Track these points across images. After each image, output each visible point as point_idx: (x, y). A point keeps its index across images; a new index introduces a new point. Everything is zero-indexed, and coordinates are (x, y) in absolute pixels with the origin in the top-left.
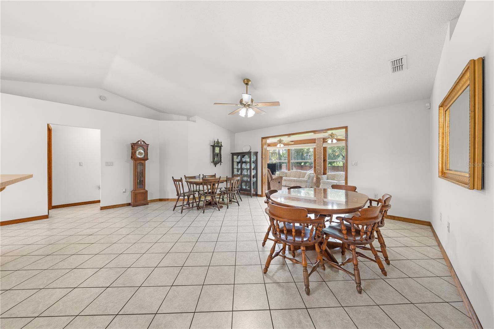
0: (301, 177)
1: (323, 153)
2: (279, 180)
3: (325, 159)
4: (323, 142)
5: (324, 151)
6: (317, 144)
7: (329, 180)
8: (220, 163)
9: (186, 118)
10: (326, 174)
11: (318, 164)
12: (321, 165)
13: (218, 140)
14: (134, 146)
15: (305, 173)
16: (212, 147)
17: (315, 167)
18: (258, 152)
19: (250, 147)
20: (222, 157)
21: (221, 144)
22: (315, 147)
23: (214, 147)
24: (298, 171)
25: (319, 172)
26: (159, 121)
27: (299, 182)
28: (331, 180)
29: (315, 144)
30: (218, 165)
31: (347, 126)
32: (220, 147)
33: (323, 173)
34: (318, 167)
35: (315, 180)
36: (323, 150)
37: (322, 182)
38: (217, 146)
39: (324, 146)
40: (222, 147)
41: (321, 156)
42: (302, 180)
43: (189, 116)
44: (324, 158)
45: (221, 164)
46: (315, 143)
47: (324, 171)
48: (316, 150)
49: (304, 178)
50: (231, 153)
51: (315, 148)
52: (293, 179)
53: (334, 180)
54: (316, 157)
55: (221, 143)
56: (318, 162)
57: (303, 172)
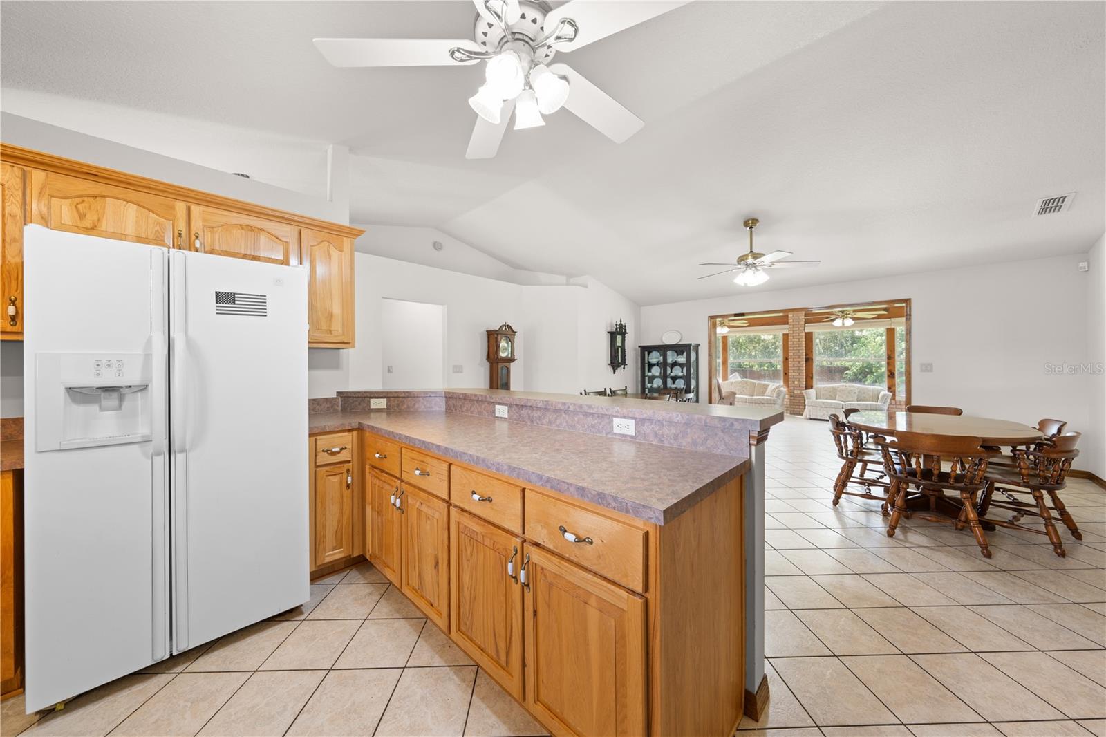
0: (755, 393)
1: (806, 344)
2: (731, 400)
3: (807, 357)
4: (805, 323)
5: (805, 341)
6: (791, 326)
7: (820, 399)
8: (623, 366)
9: (563, 279)
10: (812, 387)
11: (794, 366)
12: (801, 368)
13: (621, 321)
14: (493, 337)
15: (764, 385)
16: (609, 335)
17: (786, 374)
18: (699, 345)
19: (681, 334)
20: (627, 353)
21: (625, 330)
22: (787, 332)
23: (613, 335)
24: (748, 382)
25: (796, 383)
26: (524, 287)
27: (755, 403)
28: (827, 399)
29: (787, 326)
30: (620, 370)
31: (910, 299)
32: (623, 334)
33: (804, 386)
34: (793, 374)
35: (788, 400)
36: (806, 338)
37: (808, 404)
38: (619, 334)
39: (807, 330)
40: (626, 335)
41: (801, 351)
42: (763, 399)
43: (570, 275)
44: (806, 355)
45: (624, 368)
46: (787, 323)
47: (806, 381)
48: (790, 338)
49: (763, 396)
50: (639, 347)
51: (787, 334)
52: (742, 398)
53: (835, 399)
54: (788, 353)
55: (625, 326)
56: (793, 363)
57: (759, 384)
